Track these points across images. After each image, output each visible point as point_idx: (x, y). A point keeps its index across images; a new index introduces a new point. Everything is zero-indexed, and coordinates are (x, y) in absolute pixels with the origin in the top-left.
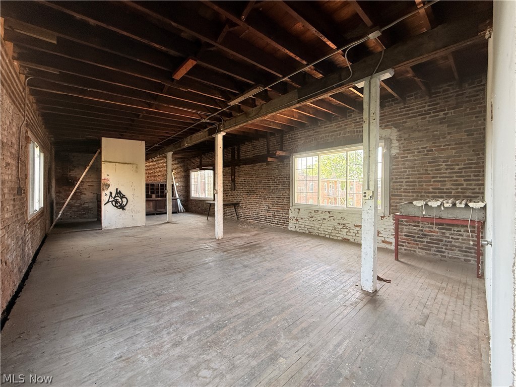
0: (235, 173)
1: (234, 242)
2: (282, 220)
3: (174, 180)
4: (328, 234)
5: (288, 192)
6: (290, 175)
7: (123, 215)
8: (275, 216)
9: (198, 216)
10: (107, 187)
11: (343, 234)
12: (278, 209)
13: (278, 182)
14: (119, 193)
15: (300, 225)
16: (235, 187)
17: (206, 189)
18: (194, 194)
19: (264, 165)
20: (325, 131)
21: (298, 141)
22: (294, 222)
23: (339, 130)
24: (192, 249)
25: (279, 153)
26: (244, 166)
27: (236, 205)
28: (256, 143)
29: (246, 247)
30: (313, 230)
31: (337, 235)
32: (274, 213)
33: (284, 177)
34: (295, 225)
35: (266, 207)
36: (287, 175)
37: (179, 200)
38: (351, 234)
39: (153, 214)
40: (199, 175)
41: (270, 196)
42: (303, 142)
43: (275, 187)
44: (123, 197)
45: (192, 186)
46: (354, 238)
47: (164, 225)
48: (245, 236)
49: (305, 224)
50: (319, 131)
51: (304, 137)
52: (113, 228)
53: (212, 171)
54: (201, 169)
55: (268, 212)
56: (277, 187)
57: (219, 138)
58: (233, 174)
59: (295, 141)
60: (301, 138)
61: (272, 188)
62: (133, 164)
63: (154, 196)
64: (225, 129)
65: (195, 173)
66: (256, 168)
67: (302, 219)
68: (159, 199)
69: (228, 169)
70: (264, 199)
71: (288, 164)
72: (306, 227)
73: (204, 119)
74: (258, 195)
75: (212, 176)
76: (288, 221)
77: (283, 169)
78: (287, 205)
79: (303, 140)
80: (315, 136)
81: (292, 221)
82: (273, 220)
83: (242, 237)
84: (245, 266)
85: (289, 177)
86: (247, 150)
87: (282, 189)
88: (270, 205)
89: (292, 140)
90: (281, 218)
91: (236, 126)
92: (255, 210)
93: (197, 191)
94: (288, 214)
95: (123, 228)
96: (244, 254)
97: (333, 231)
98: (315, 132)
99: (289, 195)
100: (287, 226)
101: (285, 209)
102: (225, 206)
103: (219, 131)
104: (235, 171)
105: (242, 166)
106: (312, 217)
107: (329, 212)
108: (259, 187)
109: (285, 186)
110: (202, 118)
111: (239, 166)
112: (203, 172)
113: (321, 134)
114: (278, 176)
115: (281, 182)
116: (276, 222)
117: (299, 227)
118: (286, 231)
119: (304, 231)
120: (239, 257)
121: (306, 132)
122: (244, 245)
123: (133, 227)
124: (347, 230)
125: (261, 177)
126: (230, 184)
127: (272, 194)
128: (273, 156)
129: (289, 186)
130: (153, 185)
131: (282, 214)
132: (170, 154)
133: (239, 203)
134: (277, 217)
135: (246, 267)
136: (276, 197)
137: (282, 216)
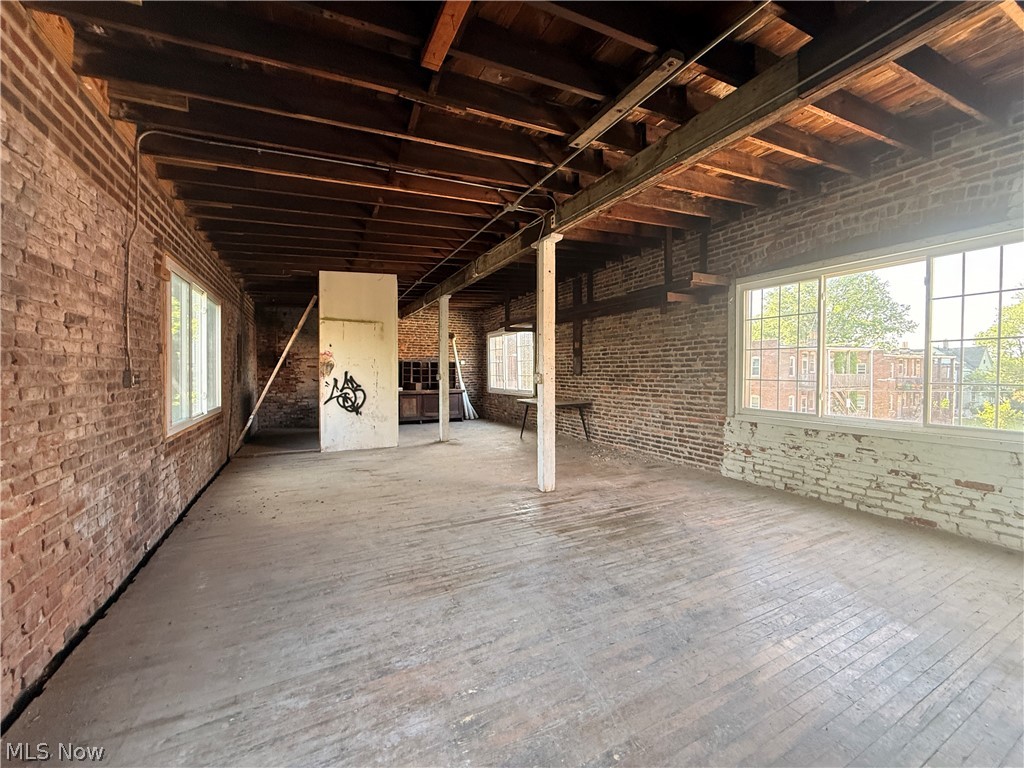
0: (581, 336)
1: (584, 503)
2: (703, 450)
3: (456, 353)
4: (851, 500)
5: (719, 379)
6: (726, 335)
7: (358, 425)
8: (682, 439)
9: (503, 429)
10: (329, 369)
11: (913, 504)
12: (691, 421)
13: (693, 354)
14: (349, 380)
15: (757, 468)
16: (582, 367)
17: (520, 373)
18: (495, 384)
19: (655, 314)
20: (844, 205)
21: (752, 244)
22: (737, 457)
23: (896, 198)
24: (482, 516)
25: (699, 279)
26: (603, 318)
27: (583, 408)
28: (634, 262)
29: (616, 523)
30: (800, 483)
31: (887, 505)
32: (682, 431)
33: (710, 342)
34: (743, 464)
35: (658, 415)
36: (718, 336)
37: (465, 395)
38: (942, 508)
39: (418, 422)
40: (506, 342)
41: (670, 389)
42: (767, 245)
43: (683, 366)
44: (357, 388)
45: (492, 365)
46: (957, 520)
47: (432, 447)
48: (610, 487)
49: (775, 465)
50: (822, 210)
51: (773, 231)
52: (340, 450)
53: (531, 333)
54: (509, 330)
55: (663, 428)
56: (690, 366)
57: (547, 250)
58: (577, 337)
59: (744, 246)
60: (762, 235)
61: (675, 368)
62: (375, 322)
63: (419, 386)
64: (561, 226)
65: (498, 338)
66: (634, 321)
67: (763, 450)
68: (428, 391)
69: (568, 329)
70: (653, 395)
71: (722, 307)
72: (775, 471)
73: (512, 203)
74: (637, 385)
75: (532, 344)
76: (722, 454)
77: (707, 320)
78: (718, 412)
79: (768, 240)
80: (807, 225)
81: (732, 455)
82: (679, 448)
83: (603, 489)
84: (620, 591)
85: (725, 341)
86: (610, 281)
87: (702, 371)
88: (669, 410)
89: (732, 244)
90: (701, 444)
91: (589, 210)
92: (630, 422)
93: (499, 377)
94: (721, 436)
95: (357, 451)
96: (613, 544)
97: (870, 493)
98: (810, 214)
99: (724, 385)
100: (717, 465)
101: (711, 423)
102: (560, 409)
103: (548, 232)
104: (582, 332)
105: (598, 319)
106: (798, 448)
107: (858, 438)
108: (641, 366)
109: (711, 365)
110: (506, 201)
111: (592, 319)
112: (513, 336)
113: (829, 217)
114: (692, 338)
115: (701, 354)
116: (687, 455)
117: (754, 471)
118: (715, 479)
119: (770, 484)
120: (600, 554)
121: (778, 217)
122: (609, 514)
123: (374, 449)
124: (927, 494)
125: (647, 342)
126: (570, 362)
127: (674, 384)
128: (682, 287)
129: (726, 365)
130: (417, 365)
131: (704, 434)
132: (445, 301)
133: (591, 404)
134: (688, 442)
135: (622, 594)
136: (687, 392)
137: (704, 440)
